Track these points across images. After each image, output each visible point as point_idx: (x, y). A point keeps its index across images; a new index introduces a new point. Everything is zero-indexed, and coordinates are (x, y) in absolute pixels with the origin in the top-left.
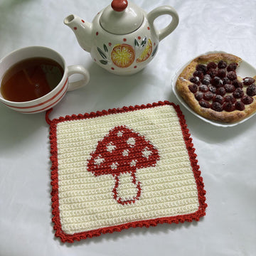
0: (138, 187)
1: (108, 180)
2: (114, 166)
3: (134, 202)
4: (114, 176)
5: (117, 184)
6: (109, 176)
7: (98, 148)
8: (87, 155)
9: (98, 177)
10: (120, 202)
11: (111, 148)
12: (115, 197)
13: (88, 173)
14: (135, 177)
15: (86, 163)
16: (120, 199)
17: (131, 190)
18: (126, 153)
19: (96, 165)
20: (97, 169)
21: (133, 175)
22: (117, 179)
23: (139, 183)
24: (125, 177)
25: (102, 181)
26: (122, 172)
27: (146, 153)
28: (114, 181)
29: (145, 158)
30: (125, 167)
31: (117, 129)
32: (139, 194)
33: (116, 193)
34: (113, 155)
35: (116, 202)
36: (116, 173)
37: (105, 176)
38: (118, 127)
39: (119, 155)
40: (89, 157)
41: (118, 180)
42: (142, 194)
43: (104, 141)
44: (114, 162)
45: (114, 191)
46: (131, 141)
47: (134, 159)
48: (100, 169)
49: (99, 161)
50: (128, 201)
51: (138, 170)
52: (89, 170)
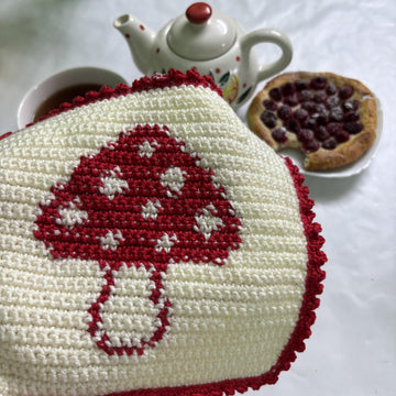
0: (163, 315)
1: (84, 276)
2: (110, 240)
3: (140, 352)
4: (102, 267)
5: (105, 293)
6: (90, 265)
7: (77, 175)
8: (42, 188)
9: (59, 263)
10: (102, 346)
11: (113, 185)
12: (92, 329)
13: (34, 243)
14: (159, 285)
15: (34, 213)
16: (105, 337)
17: (139, 319)
18: (151, 210)
19: (60, 227)
20: (61, 238)
21: (156, 278)
22: (109, 277)
23: (167, 304)
24: (135, 279)
25: (65, 275)
26: (129, 262)
27: (207, 223)
28: (99, 282)
29: (200, 236)
30: (138, 250)
31: (143, 133)
32: (158, 335)
33: (97, 318)
34: (114, 209)
35: (90, 343)
36: (112, 260)
37: (79, 263)
38: (147, 128)
39: (132, 210)
40: (47, 198)
41: (111, 282)
42: (166, 336)
43: (98, 158)
44: (113, 227)
45: (94, 309)
46: (174, 178)
47: (170, 231)
48: (71, 240)
49: (72, 216)
50: (126, 348)
51: (173, 267)
52: (38, 236)
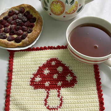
0: (61, 100)
1: (42, 93)
2: (47, 84)
3: (57, 109)
4: (46, 90)
5: (47, 96)
6: (43, 90)
7: (38, 71)
8: (31, 75)
9: (36, 90)
10: (48, 108)
11: (46, 72)
12: (46, 104)
13: (30, 86)
14: (59, 93)
15: (30, 80)
16: (49, 106)
17: (56, 101)
18: (55, 76)
19: (36, 82)
20: (36, 85)
21: (59, 92)
22: (48, 92)
23: (62, 97)
24: (53, 93)
25: (38, 93)
26: (52, 89)
27: (69, 78)
28: (46, 94)
29: (68, 81)
30: (53, 86)
31: (52, 60)
32: (61, 105)
33: (46, 102)
34: (47, 77)
35: (46, 108)
36: (48, 88)
37: (41, 90)
38: (53, 59)
39: (51, 77)
40: (32, 76)
41: (48, 94)
42: (63, 105)
43: (43, 67)
44: (48, 81)
45: (46, 100)
46: (60, 69)
47: (61, 81)
48: (38, 85)
49: (38, 79)
50: (54, 108)
51: (62, 89)
52: (31, 85)
